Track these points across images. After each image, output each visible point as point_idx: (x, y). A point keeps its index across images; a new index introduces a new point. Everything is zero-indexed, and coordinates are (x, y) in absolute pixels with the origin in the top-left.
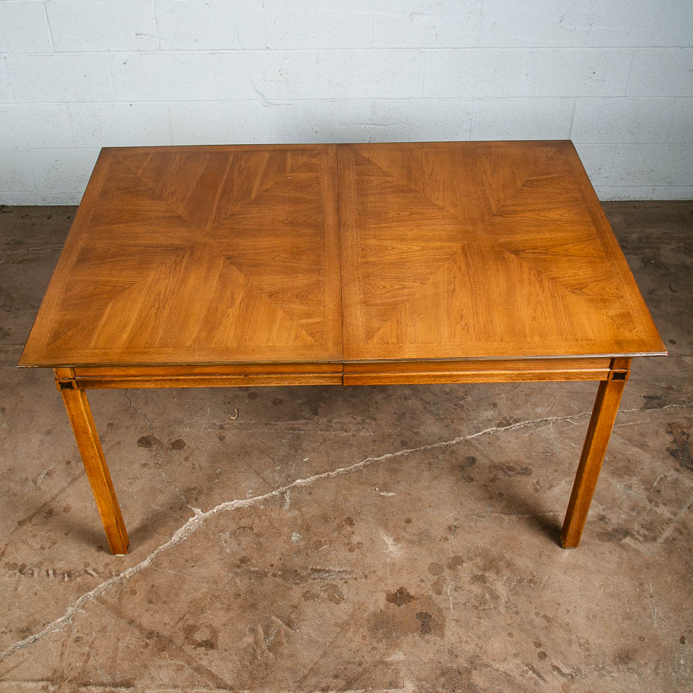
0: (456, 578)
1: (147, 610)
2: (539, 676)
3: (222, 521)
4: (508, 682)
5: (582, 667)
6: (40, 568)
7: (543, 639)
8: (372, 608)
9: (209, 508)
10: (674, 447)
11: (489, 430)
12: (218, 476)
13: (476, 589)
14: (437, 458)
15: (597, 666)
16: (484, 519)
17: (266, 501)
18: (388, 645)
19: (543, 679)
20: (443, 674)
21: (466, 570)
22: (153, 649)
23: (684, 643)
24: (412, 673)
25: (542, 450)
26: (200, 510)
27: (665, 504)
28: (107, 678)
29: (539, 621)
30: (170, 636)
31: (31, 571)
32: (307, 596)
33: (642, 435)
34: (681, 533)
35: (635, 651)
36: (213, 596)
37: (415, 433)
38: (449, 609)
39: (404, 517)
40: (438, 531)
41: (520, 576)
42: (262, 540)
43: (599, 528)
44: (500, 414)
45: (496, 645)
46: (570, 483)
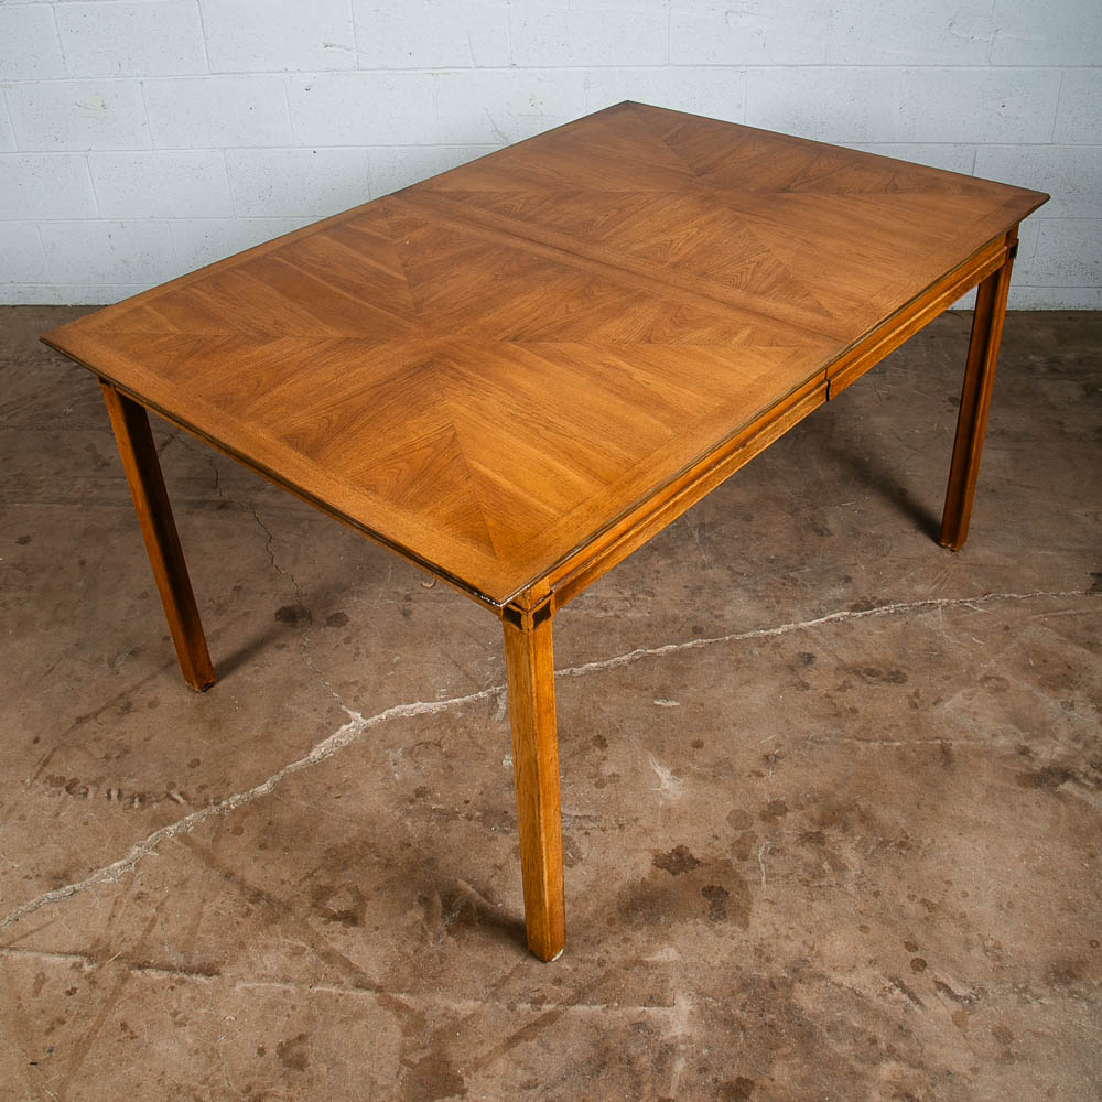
0: (774, 834)
1: (256, 859)
2: (912, 996)
3: (394, 733)
4: (858, 1005)
5: (989, 986)
6: (98, 786)
7: (920, 937)
8: (628, 876)
9: (374, 712)
11: (838, 615)
12: (394, 666)
13: (807, 854)
14: (751, 653)
15: (1015, 985)
16: (824, 747)
17: (467, 706)
18: (651, 935)
19: (918, 1002)
20: (744, 986)
21: (791, 824)
22: (257, 919)
24: (690, 982)
25: (924, 647)
26: (359, 715)
28: (176, 959)
29: (914, 908)
30: (288, 901)
31: (84, 790)
32: (519, 851)
33: (1089, 628)
35: (1083, 963)
36: (366, 843)
37: (716, 617)
38: (758, 883)
39: (690, 739)
40: (746, 761)
41: (883, 836)
42: (453, 763)
43: (1019, 767)
44: (856, 593)
45: (839, 944)
46: (970, 697)
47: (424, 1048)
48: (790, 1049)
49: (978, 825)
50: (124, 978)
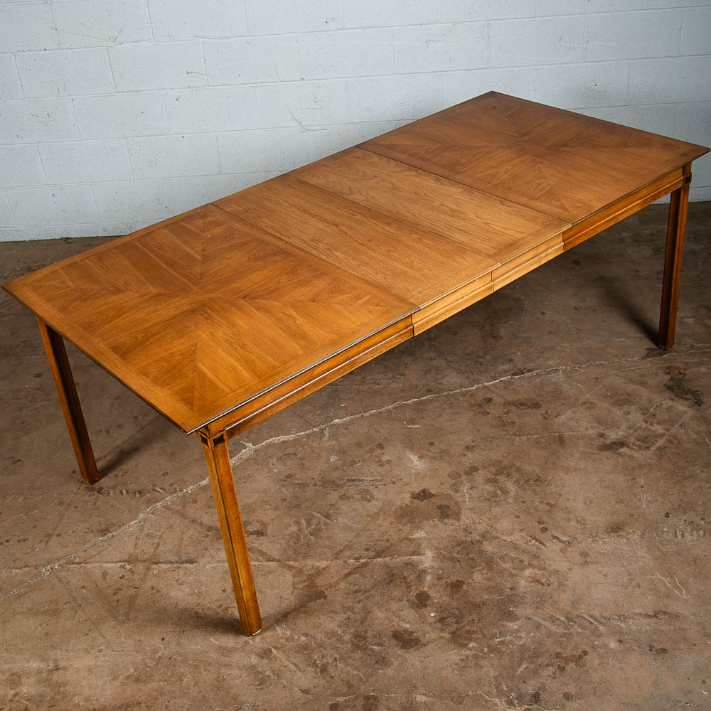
0: (472, 480)
1: (206, 513)
2: (541, 543)
3: (270, 451)
4: (514, 548)
5: (578, 536)
6: (115, 489)
7: (545, 518)
8: (398, 503)
9: (258, 442)
10: (671, 383)
11: (505, 378)
13: (489, 488)
14: (458, 399)
15: (591, 535)
16: (497, 440)
17: (308, 436)
18: (412, 527)
19: (544, 545)
20: (458, 545)
21: (480, 476)
22: (212, 538)
23: (668, 517)
24: (432, 545)
25: (550, 390)
26: (251, 444)
27: (659, 424)
28: (174, 558)
29: (542, 507)
31: (107, 492)
32: (342, 498)
33: (642, 376)
34: (671, 442)
35: (625, 523)
36: (263, 501)
37: (439, 384)
38: (464, 502)
39: (427, 441)
40: (457, 450)
41: (527, 478)
42: (304, 462)
43: (599, 442)
44: (515, 367)
45: (504, 524)
46: (575, 412)
47: (304, 582)
48: (481, 567)
49: (576, 469)
50: (149, 569)
